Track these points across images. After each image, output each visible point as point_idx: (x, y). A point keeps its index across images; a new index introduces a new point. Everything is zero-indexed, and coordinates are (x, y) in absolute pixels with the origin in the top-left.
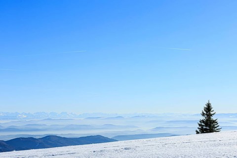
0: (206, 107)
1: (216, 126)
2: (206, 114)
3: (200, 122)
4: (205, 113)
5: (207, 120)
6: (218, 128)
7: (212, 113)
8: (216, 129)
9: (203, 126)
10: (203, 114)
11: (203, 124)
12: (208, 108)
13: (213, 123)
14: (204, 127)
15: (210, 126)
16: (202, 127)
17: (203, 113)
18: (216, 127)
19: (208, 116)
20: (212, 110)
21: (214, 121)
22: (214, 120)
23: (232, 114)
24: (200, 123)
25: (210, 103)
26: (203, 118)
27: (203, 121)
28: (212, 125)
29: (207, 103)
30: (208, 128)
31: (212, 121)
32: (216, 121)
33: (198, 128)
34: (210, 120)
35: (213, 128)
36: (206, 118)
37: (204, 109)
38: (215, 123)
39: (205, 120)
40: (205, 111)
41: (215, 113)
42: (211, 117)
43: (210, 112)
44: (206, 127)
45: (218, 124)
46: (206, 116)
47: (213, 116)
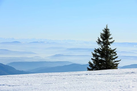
0: (103, 32)
1: (114, 57)
2: (103, 42)
3: (95, 51)
4: (101, 40)
5: (103, 50)
6: (116, 60)
7: (110, 41)
8: (114, 61)
9: (99, 56)
10: (99, 42)
11: (98, 54)
12: (106, 35)
13: (110, 53)
14: (100, 58)
15: (106, 57)
16: (97, 58)
17: (99, 40)
18: (114, 59)
19: (104, 44)
20: (110, 37)
21: (112, 51)
22: (112, 49)
24: (94, 53)
25: (108, 28)
26: (99, 47)
27: (98, 50)
28: (110, 56)
29: (105, 28)
30: (104, 59)
31: (109, 51)
32: (115, 51)
33: (92, 59)
34: (107, 50)
35: (110, 59)
36: (102, 46)
37: (101, 36)
38: (113, 53)
39: (101, 49)
40: (102, 38)
41: (114, 41)
42: (109, 46)
43: (107, 40)
44: (102, 58)
45: (116, 54)
46: (102, 45)
47: (110, 44)
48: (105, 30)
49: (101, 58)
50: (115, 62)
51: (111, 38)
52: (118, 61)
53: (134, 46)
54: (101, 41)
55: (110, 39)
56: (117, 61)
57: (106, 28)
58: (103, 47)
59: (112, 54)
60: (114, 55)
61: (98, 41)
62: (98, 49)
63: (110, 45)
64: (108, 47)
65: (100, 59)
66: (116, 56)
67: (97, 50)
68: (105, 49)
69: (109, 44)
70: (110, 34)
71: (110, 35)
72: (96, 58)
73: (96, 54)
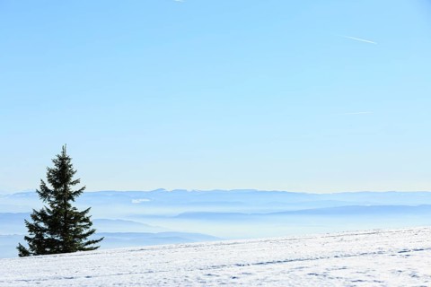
0: (53, 167)
1: (85, 232)
2: (55, 193)
3: (34, 217)
4: (50, 187)
5: (57, 212)
6: (90, 238)
7: (73, 188)
8: (84, 241)
9: (45, 230)
10: (44, 193)
11: (42, 225)
12: (62, 174)
13: (74, 222)
14: (47, 236)
15: (65, 232)
16: (40, 236)
17: (44, 187)
18: (85, 236)
19: (59, 197)
20: (73, 179)
21: (80, 217)
22: (80, 211)
23: (138, 195)
24: (32, 222)
25: (67, 154)
26: (43, 205)
27: (42, 214)
28: (74, 228)
29: (58, 156)
30: (58, 238)
31: (72, 216)
32: (86, 215)
33: (26, 238)
34: (67, 212)
35: (75, 237)
36: (52, 204)
37: (49, 176)
38: (81, 222)
39: (49, 210)
40: (50, 181)
41: (83, 189)
42: (70, 202)
43: (66, 187)
44: (51, 234)
45: (90, 224)
46: (53, 199)
47: (75, 197)
48: (60, 159)
49: (50, 236)
50: (89, 243)
51: (77, 182)
52: (97, 241)
53: (134, 201)
54: (49, 191)
55: (72, 183)
56: (94, 242)
57: (61, 155)
58: (56, 205)
59: (79, 224)
60: (84, 226)
61: (40, 190)
62: (43, 211)
63: (73, 200)
64: (69, 206)
65: (49, 239)
66: (91, 228)
67: (39, 214)
68: (60, 209)
69: (71, 196)
70: (74, 170)
71: (73, 173)
72: (37, 236)
73: (36, 224)
